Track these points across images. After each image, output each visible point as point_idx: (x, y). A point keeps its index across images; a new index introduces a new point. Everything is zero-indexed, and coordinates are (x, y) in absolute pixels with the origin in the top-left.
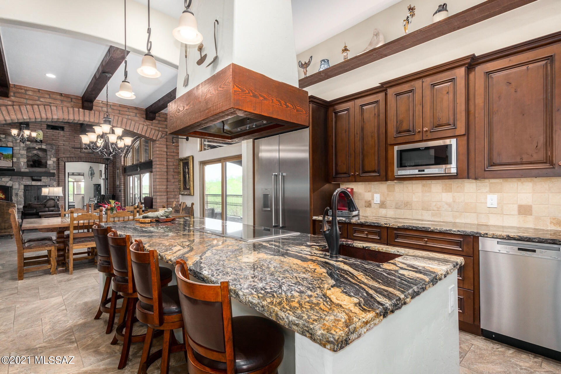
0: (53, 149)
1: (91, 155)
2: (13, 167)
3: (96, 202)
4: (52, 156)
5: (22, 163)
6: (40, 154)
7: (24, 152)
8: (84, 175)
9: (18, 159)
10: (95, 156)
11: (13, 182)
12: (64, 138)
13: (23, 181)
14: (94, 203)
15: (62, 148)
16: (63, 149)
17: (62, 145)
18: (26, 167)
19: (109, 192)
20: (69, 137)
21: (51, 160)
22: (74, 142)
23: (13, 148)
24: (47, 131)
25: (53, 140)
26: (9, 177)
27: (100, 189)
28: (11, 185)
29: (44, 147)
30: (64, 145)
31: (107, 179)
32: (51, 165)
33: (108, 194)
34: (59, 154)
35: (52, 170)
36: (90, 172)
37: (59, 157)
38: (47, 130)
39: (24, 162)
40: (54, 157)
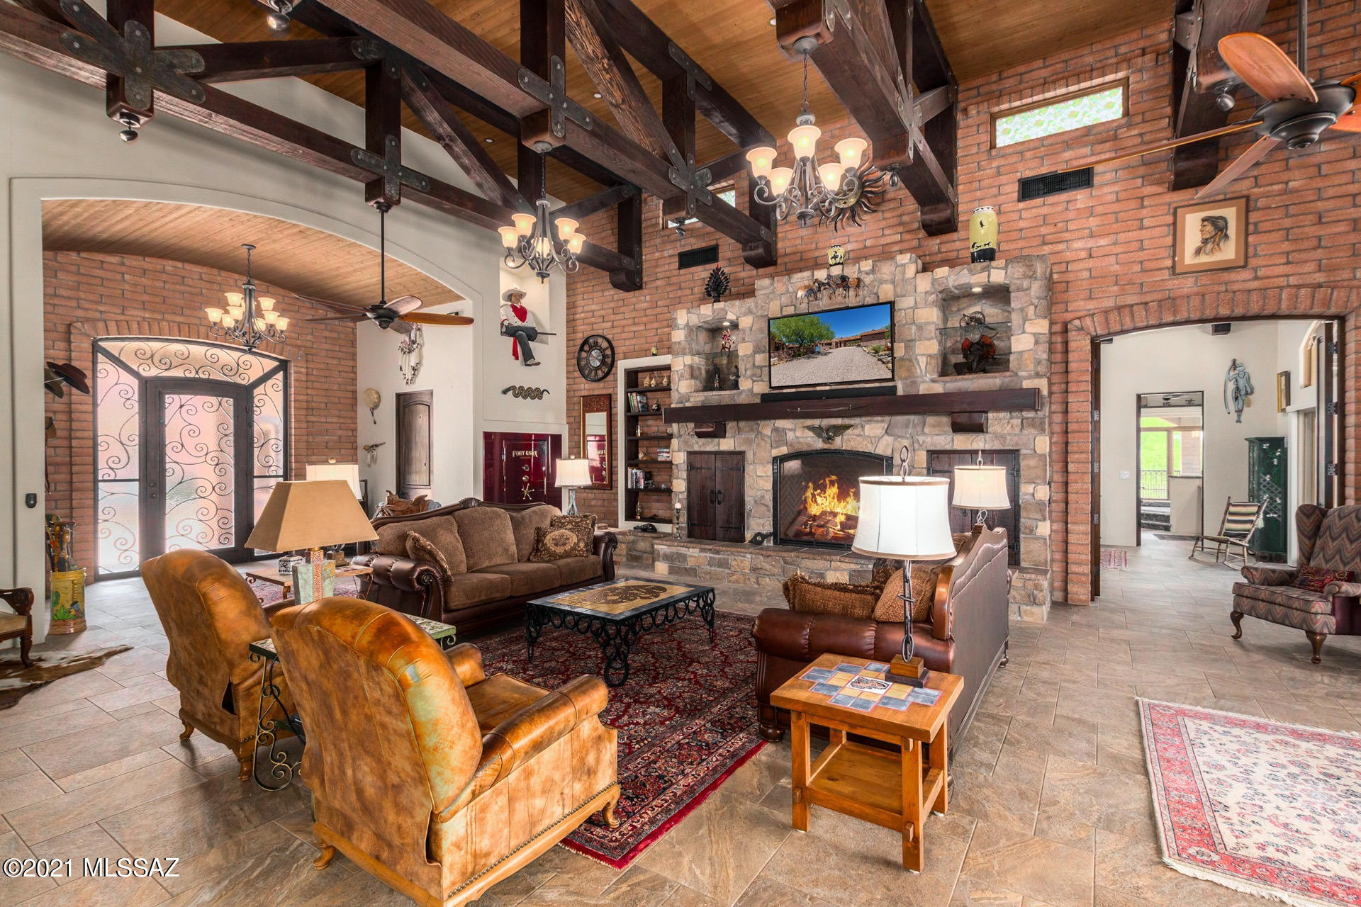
0: (1032, 277)
1: (1232, 276)
2: (892, 379)
3: (1260, 523)
4: (1031, 310)
5: (923, 361)
6: (991, 312)
7: (932, 315)
8: (1202, 405)
9: (909, 344)
10: (1256, 278)
11: (895, 439)
12: (1093, 222)
13: (924, 434)
14: (1248, 526)
15: (1081, 271)
16: (1086, 274)
17: (1083, 254)
18: (935, 376)
19: (1350, 491)
20: (1115, 207)
21: (1024, 332)
22: (1141, 228)
23: (892, 304)
24: (1020, 211)
25: (1044, 243)
26: (882, 421)
27: (1284, 460)
28: (888, 453)
29: (997, 276)
30: (1090, 256)
31: (1341, 408)
32: (1026, 356)
33: (1342, 500)
34: (1067, 303)
35: (1029, 377)
36: (1231, 386)
37: (1068, 316)
38: (1021, 205)
39: (930, 356)
40: (1037, 316)
